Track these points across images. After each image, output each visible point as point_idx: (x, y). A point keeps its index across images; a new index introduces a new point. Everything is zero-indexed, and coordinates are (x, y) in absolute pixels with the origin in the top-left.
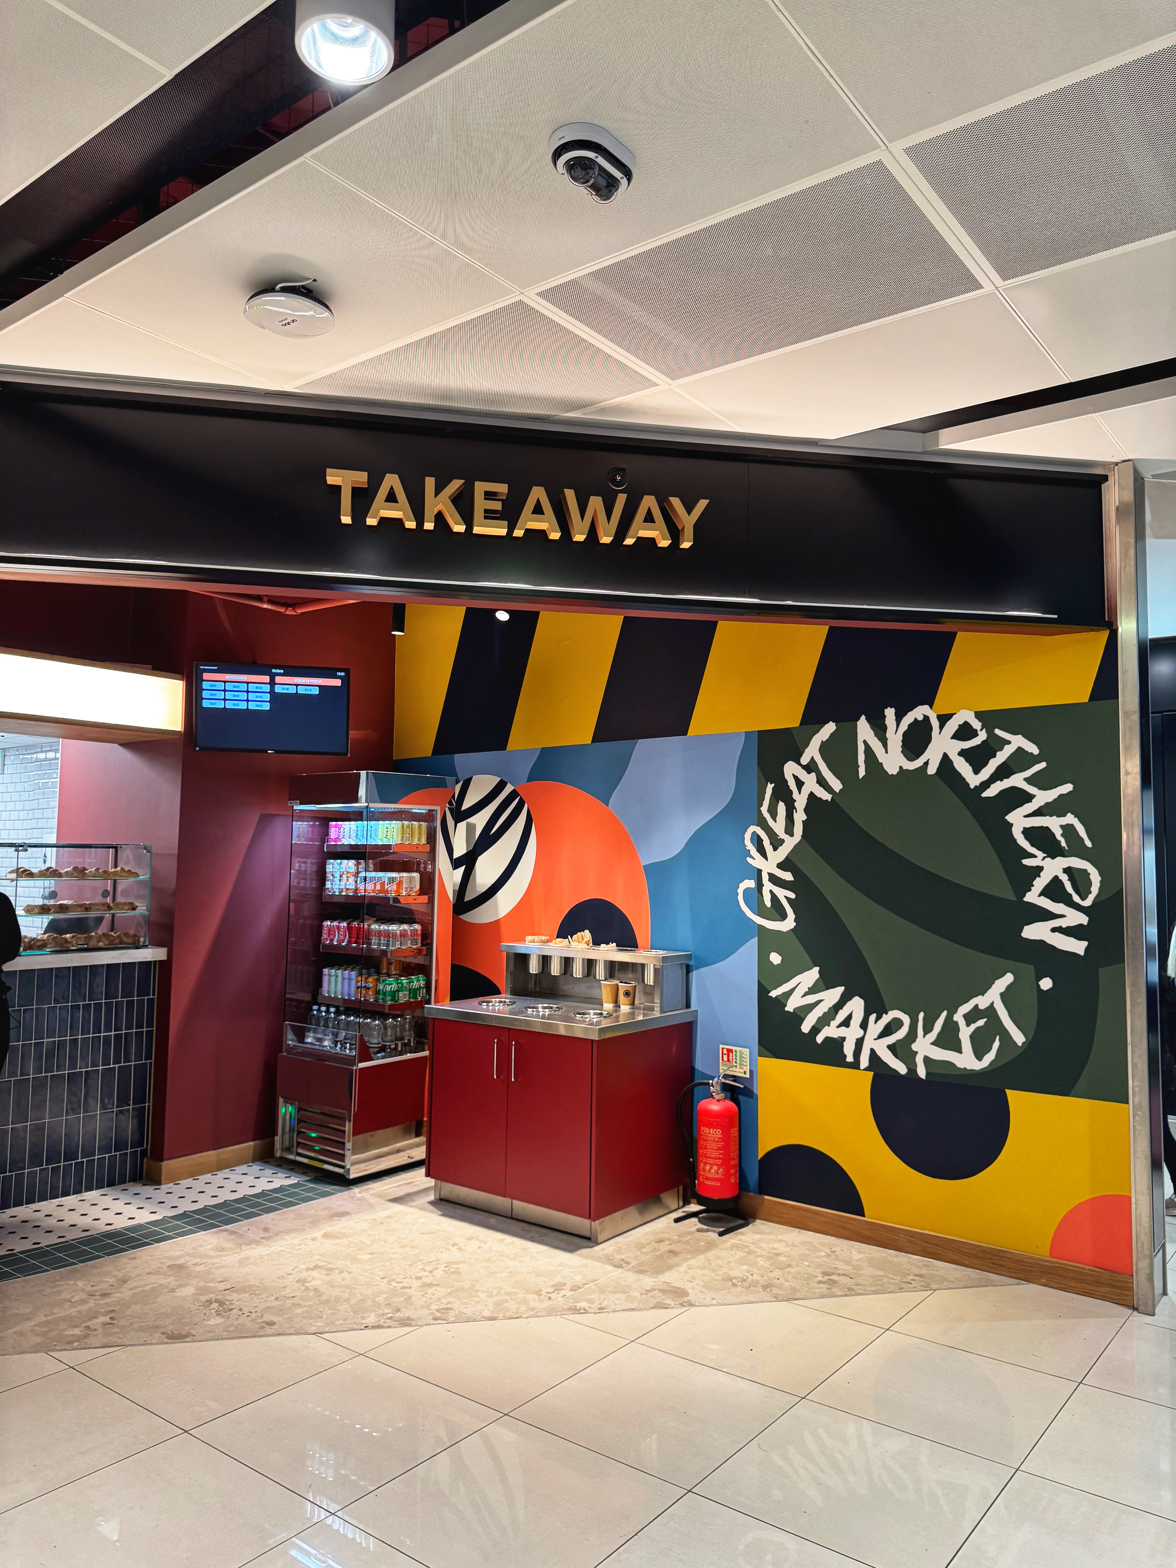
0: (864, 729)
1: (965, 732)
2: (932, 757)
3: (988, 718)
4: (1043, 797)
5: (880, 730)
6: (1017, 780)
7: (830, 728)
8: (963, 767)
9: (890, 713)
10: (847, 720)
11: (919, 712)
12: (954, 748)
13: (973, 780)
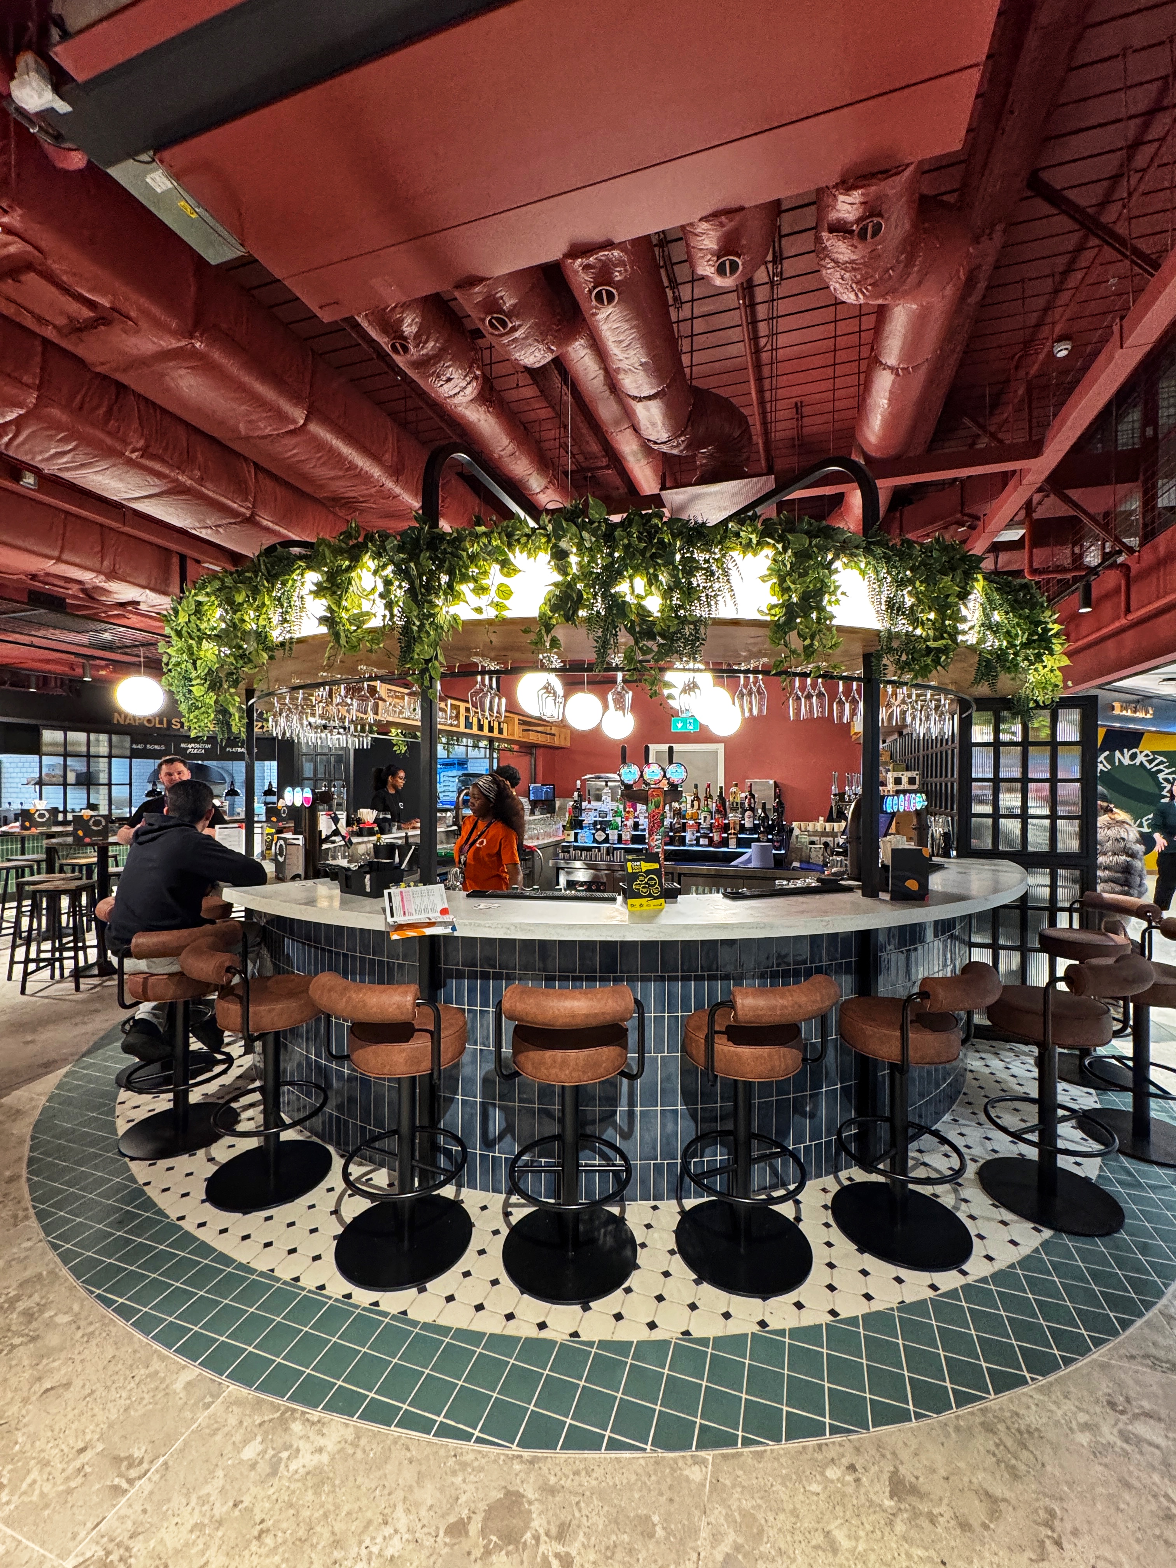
0: (1117, 754)
1: (1147, 756)
2: (1137, 762)
3: (1153, 753)
4: (1167, 771)
5: (1123, 754)
6: (1161, 767)
7: (1107, 753)
8: (1146, 764)
9: (1125, 750)
10: (1112, 751)
11: (1134, 750)
12: (1144, 759)
13: (1149, 767)
